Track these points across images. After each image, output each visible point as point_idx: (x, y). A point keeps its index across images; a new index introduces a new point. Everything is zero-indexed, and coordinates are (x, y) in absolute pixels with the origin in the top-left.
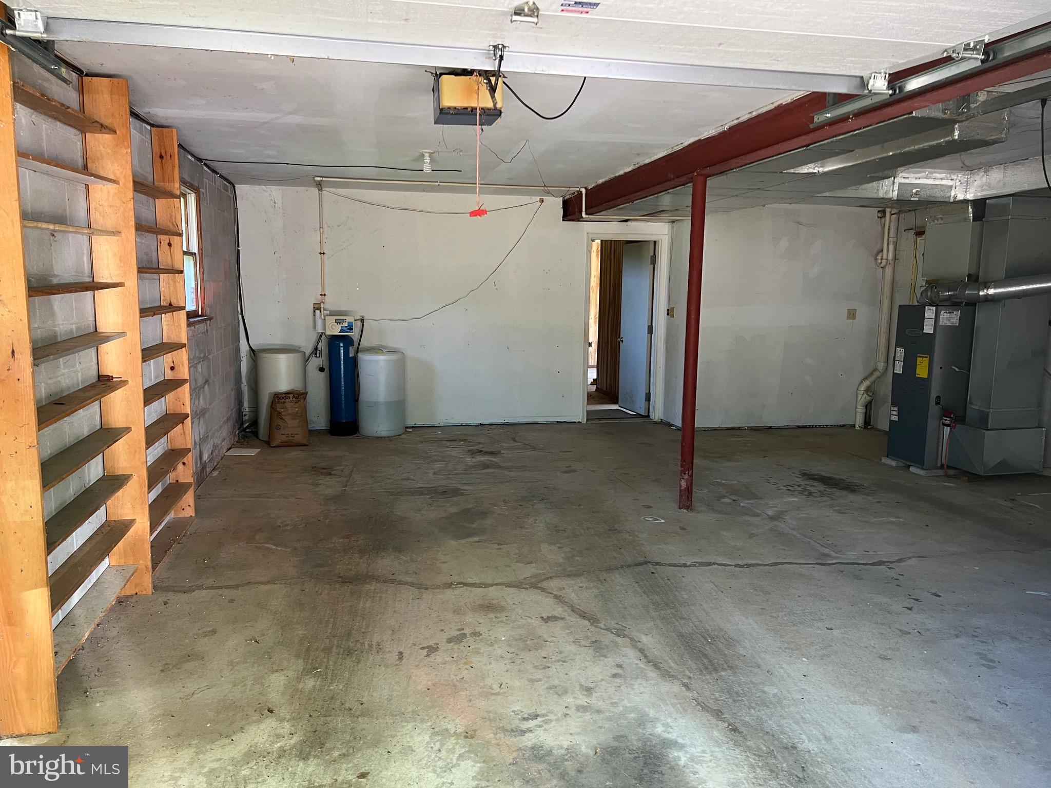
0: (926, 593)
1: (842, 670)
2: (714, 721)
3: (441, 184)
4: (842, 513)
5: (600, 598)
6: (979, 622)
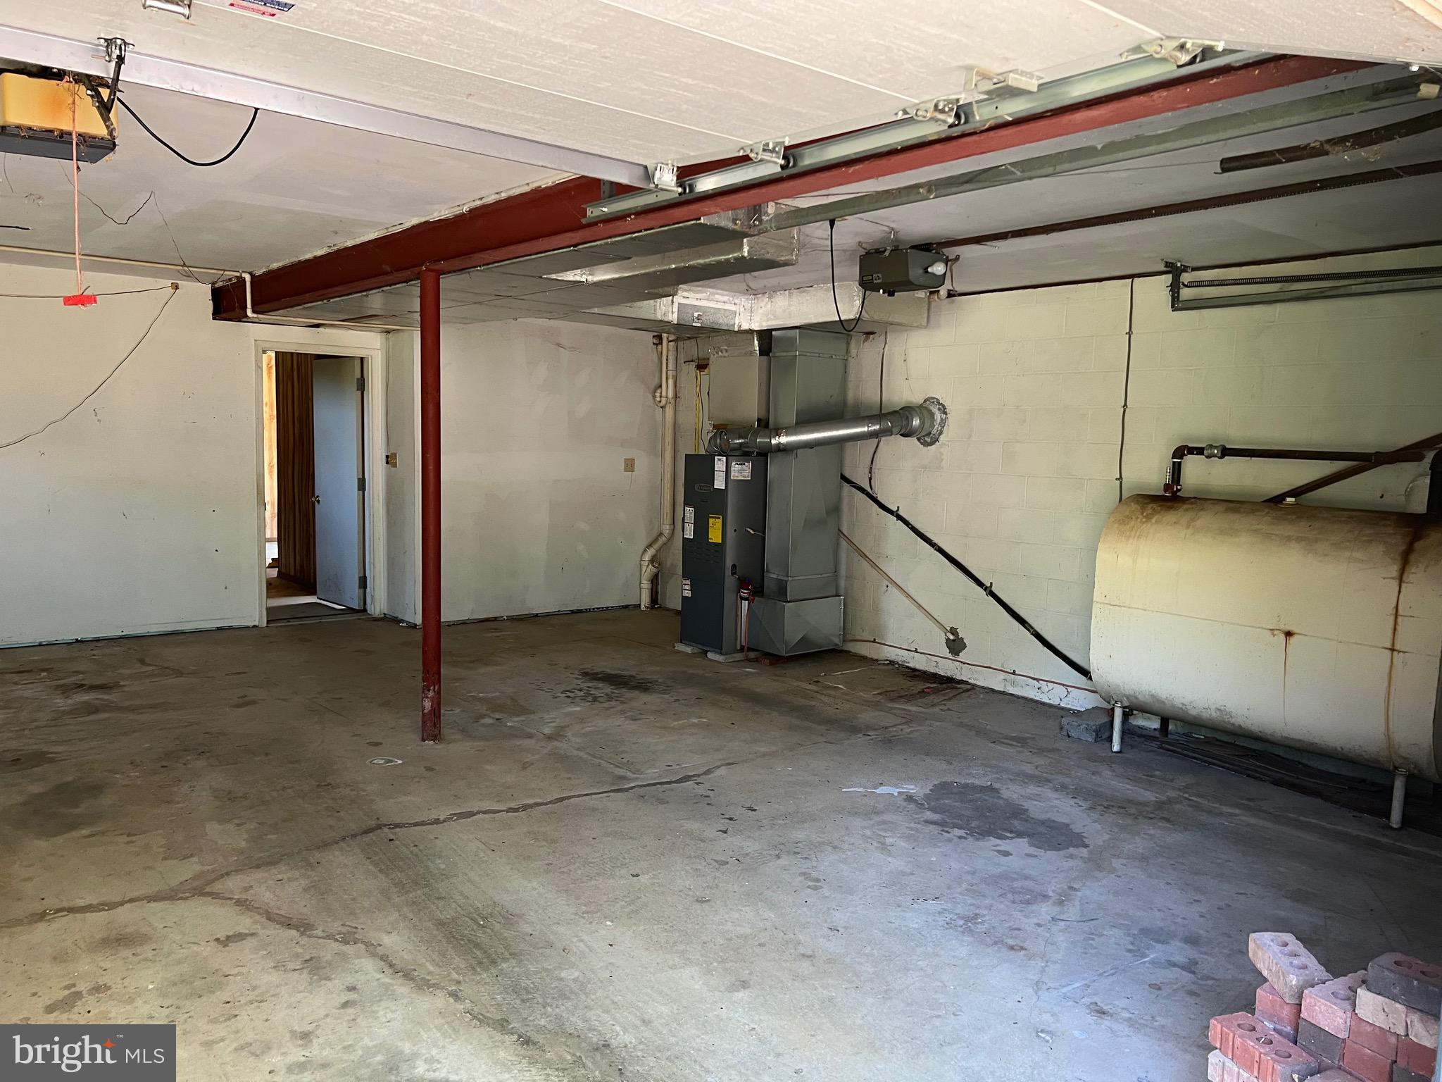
0: (740, 808)
1: (655, 927)
2: (498, 1036)
4: (636, 720)
5: (312, 891)
6: (799, 835)
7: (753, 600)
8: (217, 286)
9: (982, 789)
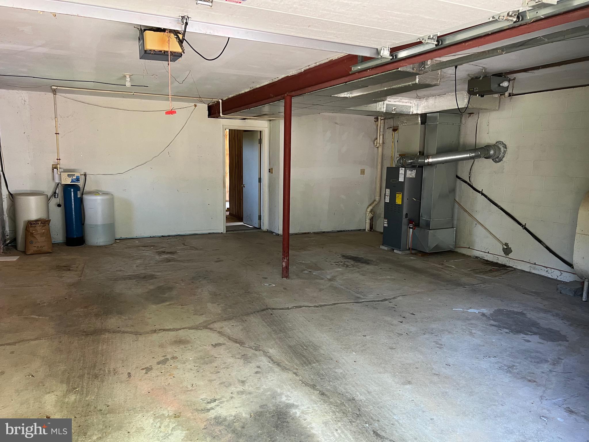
0: (408, 313)
1: (373, 357)
2: (312, 391)
3: (134, 94)
4: (364, 275)
5: (244, 331)
6: (434, 326)
7: (415, 229)
8: (210, 105)
9: (517, 313)
